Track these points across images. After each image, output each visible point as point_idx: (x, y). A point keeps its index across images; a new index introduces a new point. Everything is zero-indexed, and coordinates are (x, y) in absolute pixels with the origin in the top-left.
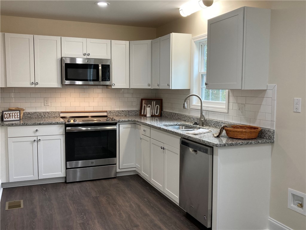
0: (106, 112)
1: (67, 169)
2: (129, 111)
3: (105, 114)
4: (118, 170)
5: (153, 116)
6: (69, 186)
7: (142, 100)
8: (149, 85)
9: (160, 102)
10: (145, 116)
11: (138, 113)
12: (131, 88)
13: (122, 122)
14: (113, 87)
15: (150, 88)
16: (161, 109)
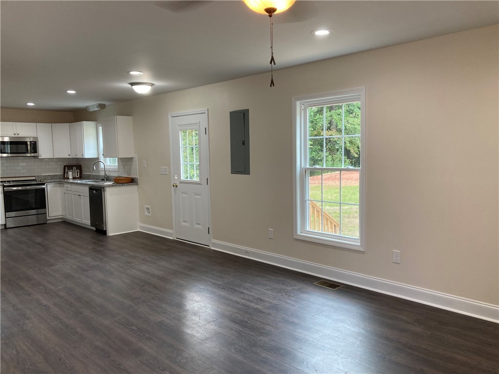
0: (35, 176)
1: (6, 218)
2: (54, 175)
3: (34, 178)
4: (48, 218)
5: (74, 178)
6: (9, 231)
7: (65, 166)
8: (69, 155)
9: (79, 167)
10: (68, 178)
11: (62, 177)
12: (55, 157)
13: (49, 182)
14: (40, 158)
15: (70, 157)
16: (81, 173)
